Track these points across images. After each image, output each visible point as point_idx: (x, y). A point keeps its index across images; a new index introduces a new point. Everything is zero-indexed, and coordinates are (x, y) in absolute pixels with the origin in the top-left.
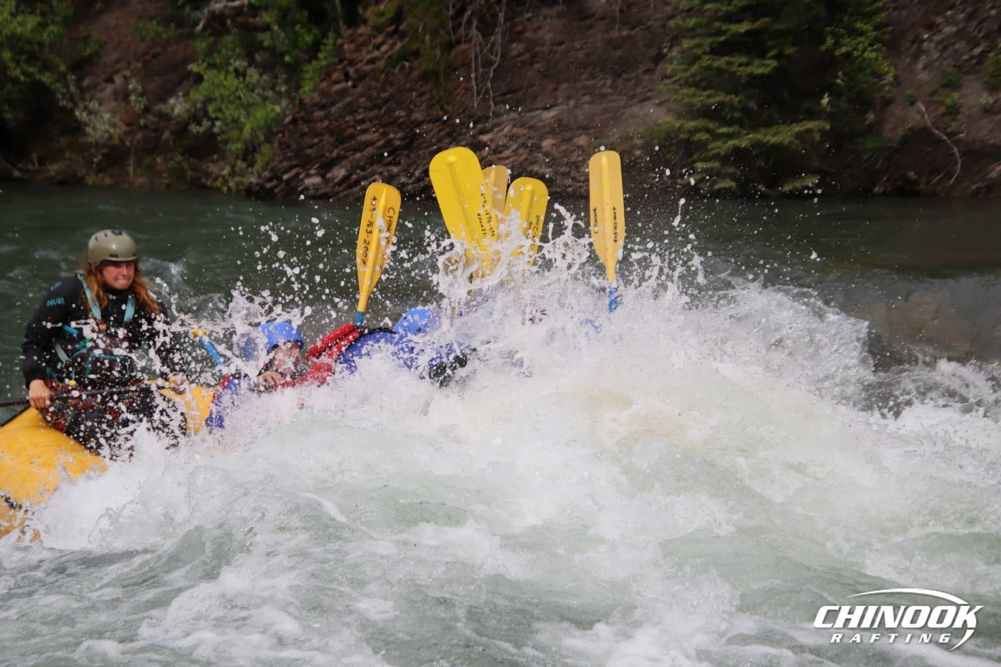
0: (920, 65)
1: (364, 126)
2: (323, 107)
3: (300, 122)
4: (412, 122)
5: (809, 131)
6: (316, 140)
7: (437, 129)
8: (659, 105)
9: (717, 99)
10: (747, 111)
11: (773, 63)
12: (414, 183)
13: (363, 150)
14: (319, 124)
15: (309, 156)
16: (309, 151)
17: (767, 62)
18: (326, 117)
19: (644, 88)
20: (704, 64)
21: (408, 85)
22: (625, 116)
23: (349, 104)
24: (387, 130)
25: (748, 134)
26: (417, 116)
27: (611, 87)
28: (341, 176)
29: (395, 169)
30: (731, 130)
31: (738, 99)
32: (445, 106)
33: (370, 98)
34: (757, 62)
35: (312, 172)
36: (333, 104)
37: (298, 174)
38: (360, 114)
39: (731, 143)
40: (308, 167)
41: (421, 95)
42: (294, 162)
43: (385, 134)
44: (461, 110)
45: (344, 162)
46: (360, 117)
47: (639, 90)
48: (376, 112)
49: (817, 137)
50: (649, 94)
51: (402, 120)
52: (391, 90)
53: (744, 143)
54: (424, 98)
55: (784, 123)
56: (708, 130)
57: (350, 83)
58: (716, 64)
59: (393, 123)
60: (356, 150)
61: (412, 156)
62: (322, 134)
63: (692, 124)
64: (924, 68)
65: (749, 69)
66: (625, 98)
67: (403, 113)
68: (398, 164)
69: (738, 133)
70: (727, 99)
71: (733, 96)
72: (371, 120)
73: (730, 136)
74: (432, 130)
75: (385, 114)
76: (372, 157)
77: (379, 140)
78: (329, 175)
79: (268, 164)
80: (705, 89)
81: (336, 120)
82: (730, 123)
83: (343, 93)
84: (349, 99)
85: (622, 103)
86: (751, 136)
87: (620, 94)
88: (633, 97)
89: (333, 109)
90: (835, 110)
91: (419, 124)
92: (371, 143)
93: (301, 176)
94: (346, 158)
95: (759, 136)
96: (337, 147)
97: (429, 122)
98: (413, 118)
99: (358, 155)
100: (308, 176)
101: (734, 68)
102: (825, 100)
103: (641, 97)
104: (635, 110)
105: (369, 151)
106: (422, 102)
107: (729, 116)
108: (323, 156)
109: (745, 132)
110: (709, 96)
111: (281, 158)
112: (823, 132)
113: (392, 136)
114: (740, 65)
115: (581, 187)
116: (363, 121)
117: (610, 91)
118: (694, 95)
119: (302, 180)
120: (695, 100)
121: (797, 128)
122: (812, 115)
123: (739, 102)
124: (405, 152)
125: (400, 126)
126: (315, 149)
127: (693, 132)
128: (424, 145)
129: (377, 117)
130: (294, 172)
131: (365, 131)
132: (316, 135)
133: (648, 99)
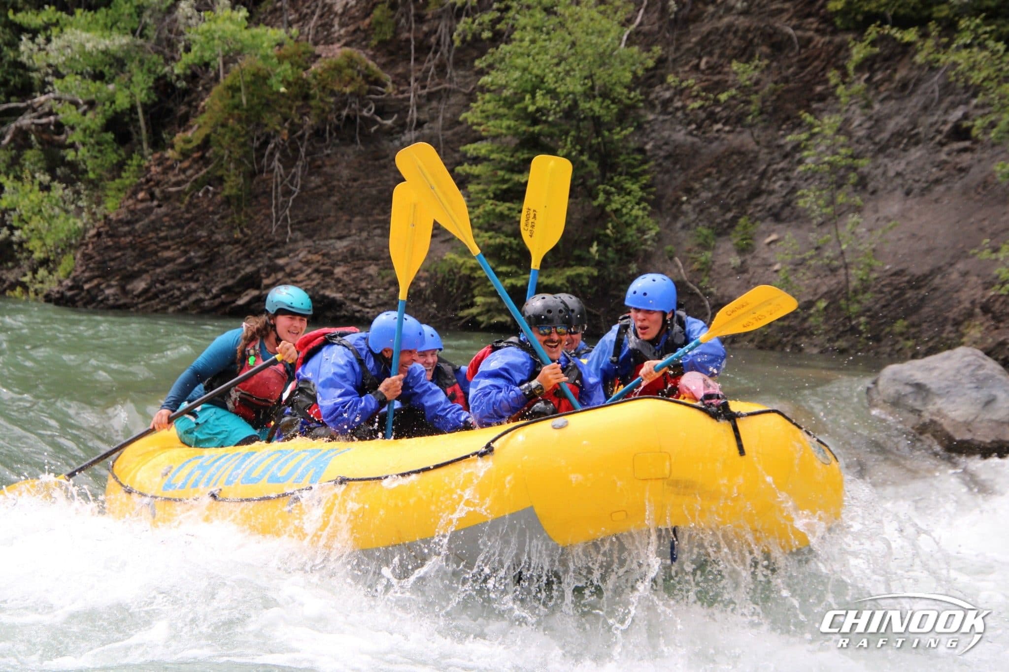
0: (679, 225)
1: (165, 244)
2: (128, 223)
3: (104, 236)
4: (212, 243)
5: (579, 276)
6: (119, 254)
7: (236, 251)
8: (445, 242)
9: (498, 241)
10: (523, 253)
12: (210, 299)
13: (163, 266)
14: (123, 239)
15: (111, 267)
16: (112, 264)
18: (129, 233)
20: (487, 209)
21: (211, 209)
23: (153, 222)
24: (188, 248)
25: (524, 275)
26: (219, 237)
28: (140, 289)
29: (193, 286)
30: (509, 270)
31: (516, 242)
32: (245, 229)
33: (173, 217)
35: (113, 283)
36: (137, 221)
37: (99, 284)
38: (163, 231)
39: (508, 282)
40: (109, 278)
41: (222, 218)
42: (96, 273)
43: (185, 252)
44: (259, 235)
45: (145, 276)
46: (162, 234)
48: (178, 231)
49: (586, 281)
51: (203, 239)
52: (194, 211)
53: (520, 282)
54: (226, 221)
55: (557, 266)
57: (155, 203)
58: (498, 209)
59: (195, 242)
60: (157, 265)
61: (211, 273)
62: (124, 249)
63: (473, 262)
64: (683, 228)
67: (204, 234)
68: (197, 280)
69: (516, 272)
70: (507, 242)
71: (512, 239)
72: (173, 239)
73: (508, 275)
74: (231, 250)
75: (188, 233)
76: (171, 273)
77: (180, 257)
78: (129, 287)
79: (69, 273)
80: (487, 231)
81: (139, 236)
82: (509, 263)
83: (148, 211)
84: (153, 217)
86: (527, 276)
89: (137, 226)
90: (603, 259)
91: (219, 244)
92: (171, 260)
93: (103, 286)
94: (146, 271)
96: (138, 261)
97: (229, 243)
98: (213, 239)
99: (158, 270)
100: (109, 286)
101: (514, 214)
102: (594, 249)
105: (169, 267)
106: (224, 225)
107: (508, 257)
108: (125, 268)
109: (521, 273)
110: (490, 238)
111: (84, 268)
112: (591, 277)
113: (192, 254)
116: (165, 239)
119: (102, 291)
121: (569, 272)
122: (581, 261)
123: (518, 245)
124: (205, 270)
125: (200, 246)
126: (118, 261)
127: (474, 269)
128: (223, 264)
129: (179, 236)
130: (95, 282)
131: (167, 248)
132: (119, 249)
133: (434, 236)
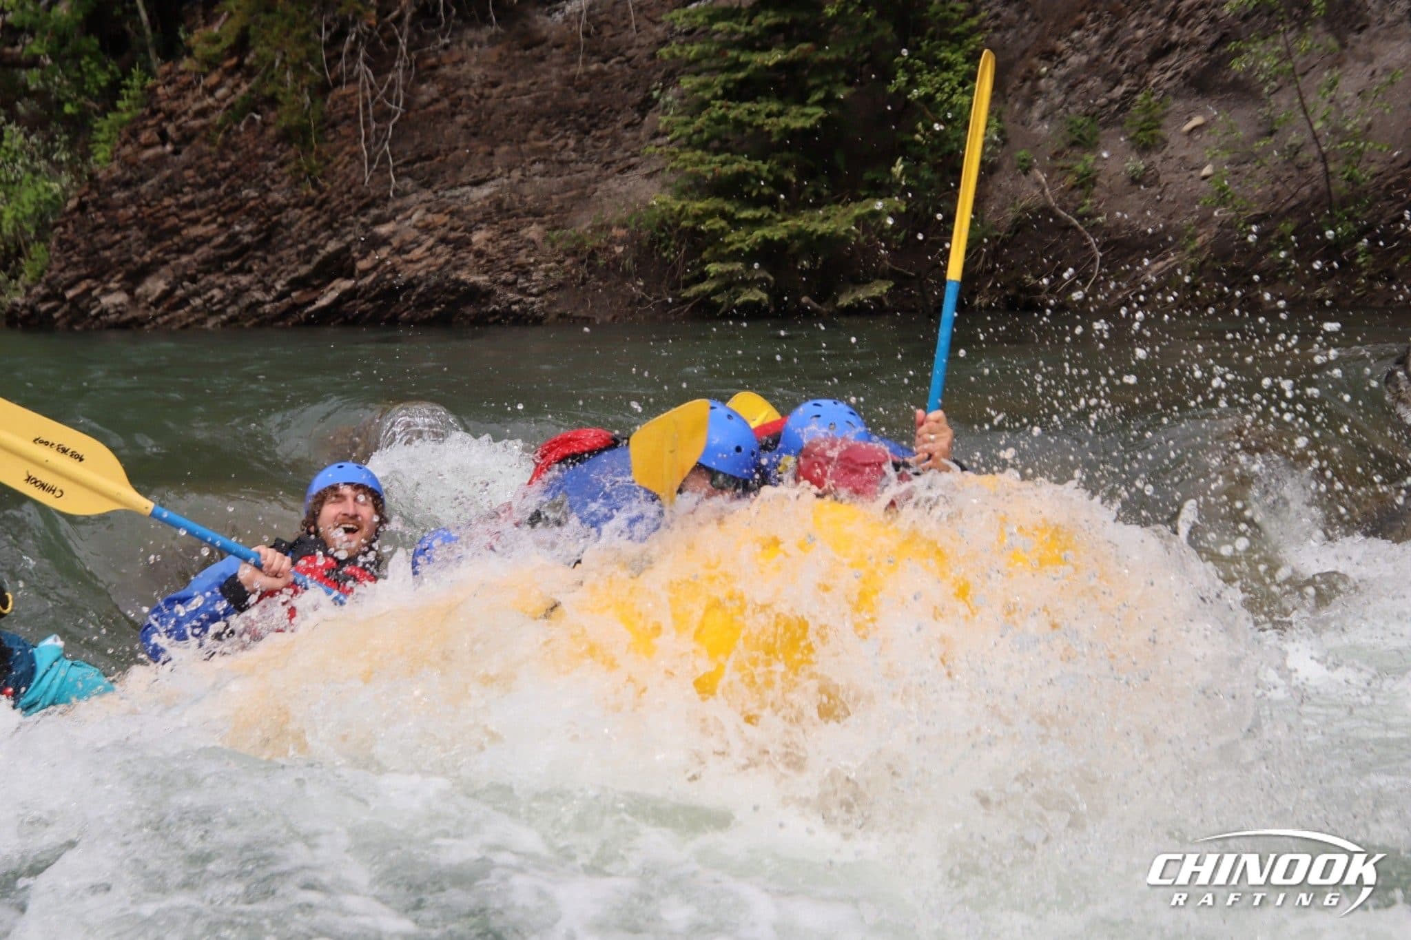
0: (1036, 114)
1: (192, 214)
2: (127, 185)
3: (91, 209)
4: (268, 207)
5: (876, 214)
6: (118, 237)
7: (309, 217)
8: (649, 176)
9: (736, 167)
10: (780, 184)
11: (820, 112)
12: (273, 301)
13: (192, 252)
14: (121, 211)
15: (107, 260)
16: (107, 253)
17: (809, 110)
18: (132, 200)
19: (626, 151)
20: (714, 115)
21: (260, 150)
22: (598, 193)
23: (168, 179)
24: (229, 219)
25: (784, 220)
26: (277, 197)
27: (574, 150)
28: (158, 293)
29: (244, 280)
30: (758, 214)
31: (766, 167)
32: (320, 181)
33: (201, 170)
34: (794, 110)
35: (112, 285)
36: (142, 180)
37: (89, 290)
38: (186, 194)
39: (758, 233)
40: (105, 278)
41: (282, 165)
42: (83, 271)
43: (225, 226)
44: (344, 188)
45: (163, 270)
46: (186, 199)
47: (617, 154)
48: (211, 191)
49: (889, 223)
50: (633, 160)
51: (252, 203)
52: (233, 158)
53: (777, 233)
54: (285, 170)
55: (837, 202)
56: (724, 215)
57: (169, 148)
58: (732, 114)
59: (239, 208)
60: (181, 251)
61: (270, 258)
62: (127, 227)
63: (699, 206)
64: (1043, 118)
65: (783, 121)
66: (596, 167)
67: (253, 194)
68: (250, 271)
69: (770, 217)
70: (751, 168)
71: (760, 163)
72: (203, 205)
73: (757, 223)
74: (300, 218)
75: (226, 194)
76: (205, 262)
77: (218, 235)
78: (139, 291)
79: (41, 274)
80: (717, 152)
81: (148, 205)
82: (757, 203)
83: (159, 162)
84: (168, 172)
85: (593, 175)
86: (789, 223)
87: (590, 161)
88: (607, 165)
89: (143, 188)
90: (913, 183)
91: (281, 209)
92: (205, 240)
93: (95, 293)
94: (166, 262)
95: (800, 223)
96: (150, 248)
97: (296, 206)
98: (269, 201)
99: (184, 259)
100: (107, 292)
101: (759, 120)
102: (898, 168)
103: (621, 165)
104: (613, 184)
105: (202, 252)
106: (284, 176)
107: (754, 194)
108: (129, 260)
109: (779, 217)
110: (723, 163)
111: (63, 264)
112: (896, 215)
113: (237, 228)
114: (769, 115)
115: (533, 303)
116: (190, 206)
117: (573, 155)
118: (702, 161)
119: (96, 299)
120: (703, 169)
121: (858, 210)
122: (879, 190)
123: (770, 171)
124: (259, 254)
125: (250, 213)
126: (116, 251)
127: (700, 218)
128: (289, 242)
129: (213, 199)
130: (83, 286)
131: (195, 222)
132: (117, 229)
133: (631, 167)
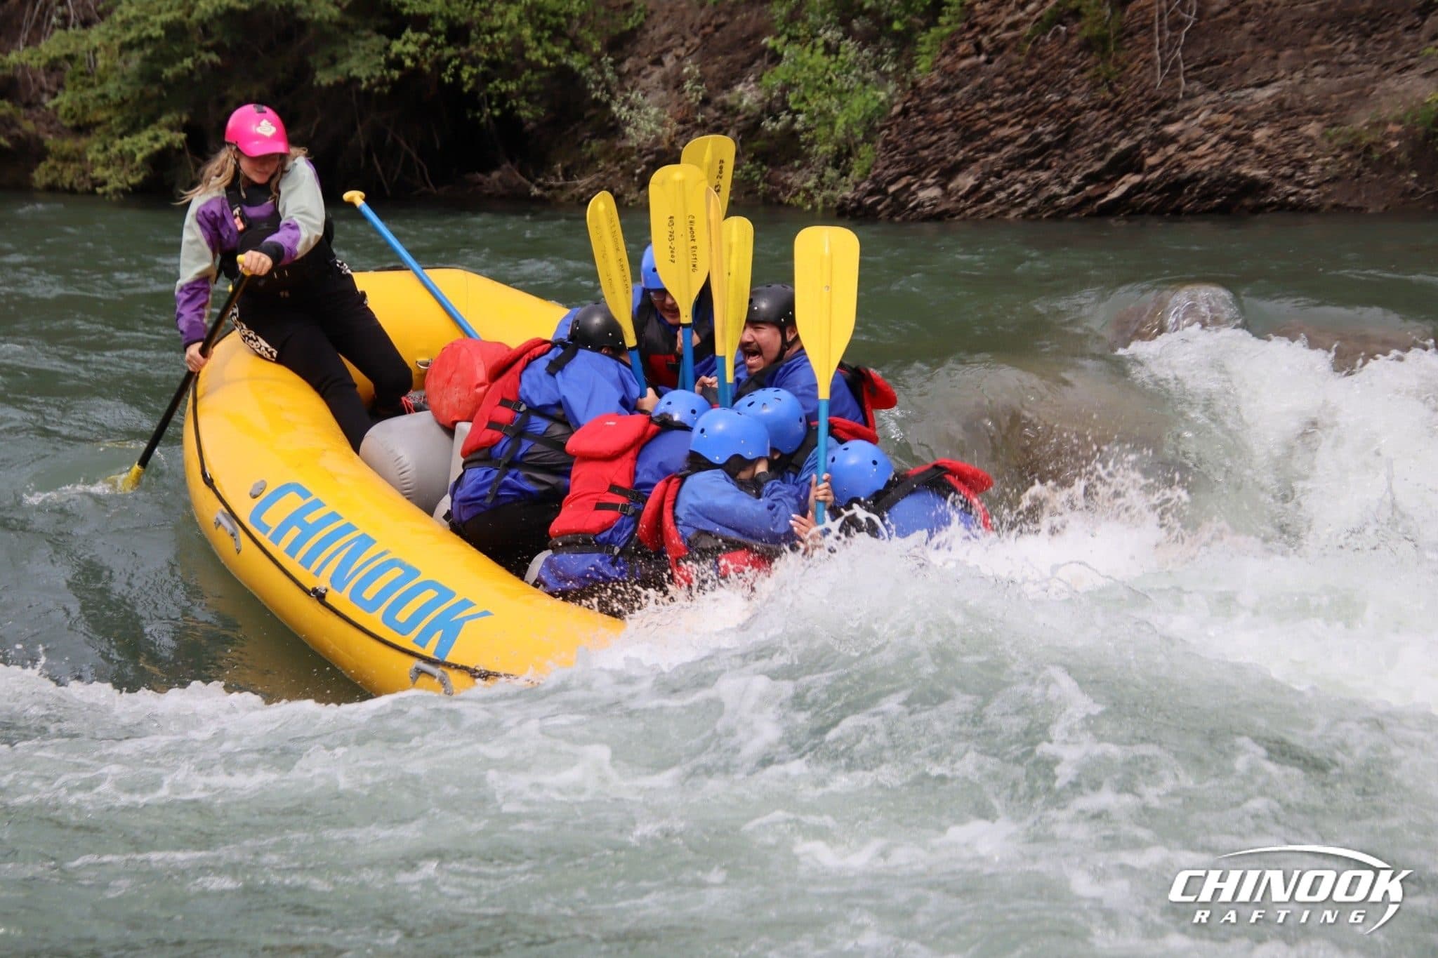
1: (1001, 117)
2: (945, 91)
3: (913, 113)
4: (1068, 110)
6: (935, 138)
7: (1104, 119)
8: (1427, 75)
12: (1069, 194)
13: (999, 151)
14: (939, 115)
15: (925, 159)
16: (926, 153)
18: (949, 105)
19: (1405, 52)
21: (1064, 59)
22: (1376, 92)
23: (981, 86)
24: (1033, 121)
26: (1076, 100)
27: (1355, 52)
28: (967, 187)
29: (1044, 175)
32: (1116, 86)
33: (1010, 77)
35: (929, 181)
36: (958, 87)
37: (909, 185)
38: (996, 99)
40: (923, 174)
41: (1082, 71)
42: (904, 169)
43: (1029, 127)
44: (1138, 92)
45: (973, 167)
46: (996, 103)
47: (1397, 56)
48: (1018, 96)
50: (1412, 61)
51: (1054, 106)
52: (1039, 66)
54: (1085, 76)
57: (983, 58)
59: (1042, 111)
60: (990, 150)
61: (1068, 156)
62: (944, 129)
66: (1376, 68)
67: (1056, 98)
68: (1049, 168)
72: (1010, 108)
74: (1096, 119)
75: (1031, 99)
76: (1010, 160)
77: (1022, 136)
78: (951, 186)
79: (868, 171)
81: (962, 109)
83: (974, 71)
84: (981, 79)
85: (1372, 75)
87: (1370, 62)
88: (1387, 66)
89: (959, 94)
91: (1079, 111)
92: (1011, 140)
93: (913, 188)
94: (975, 160)
96: (963, 147)
97: (1093, 108)
98: (1070, 104)
99: (992, 157)
100: (923, 187)
103: (1400, 66)
104: (1391, 83)
105: (1008, 150)
106: (1083, 81)
108: (944, 159)
111: (887, 162)
113: (1040, 129)
115: (1309, 195)
116: (998, 110)
117: (1354, 58)
119: (914, 193)
124: (1059, 151)
125: (1052, 115)
126: (932, 150)
128: (1085, 141)
129: (1019, 103)
130: (904, 181)
131: (1003, 123)
132: (935, 130)
133: (1410, 67)
